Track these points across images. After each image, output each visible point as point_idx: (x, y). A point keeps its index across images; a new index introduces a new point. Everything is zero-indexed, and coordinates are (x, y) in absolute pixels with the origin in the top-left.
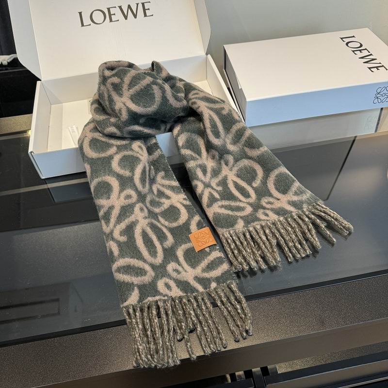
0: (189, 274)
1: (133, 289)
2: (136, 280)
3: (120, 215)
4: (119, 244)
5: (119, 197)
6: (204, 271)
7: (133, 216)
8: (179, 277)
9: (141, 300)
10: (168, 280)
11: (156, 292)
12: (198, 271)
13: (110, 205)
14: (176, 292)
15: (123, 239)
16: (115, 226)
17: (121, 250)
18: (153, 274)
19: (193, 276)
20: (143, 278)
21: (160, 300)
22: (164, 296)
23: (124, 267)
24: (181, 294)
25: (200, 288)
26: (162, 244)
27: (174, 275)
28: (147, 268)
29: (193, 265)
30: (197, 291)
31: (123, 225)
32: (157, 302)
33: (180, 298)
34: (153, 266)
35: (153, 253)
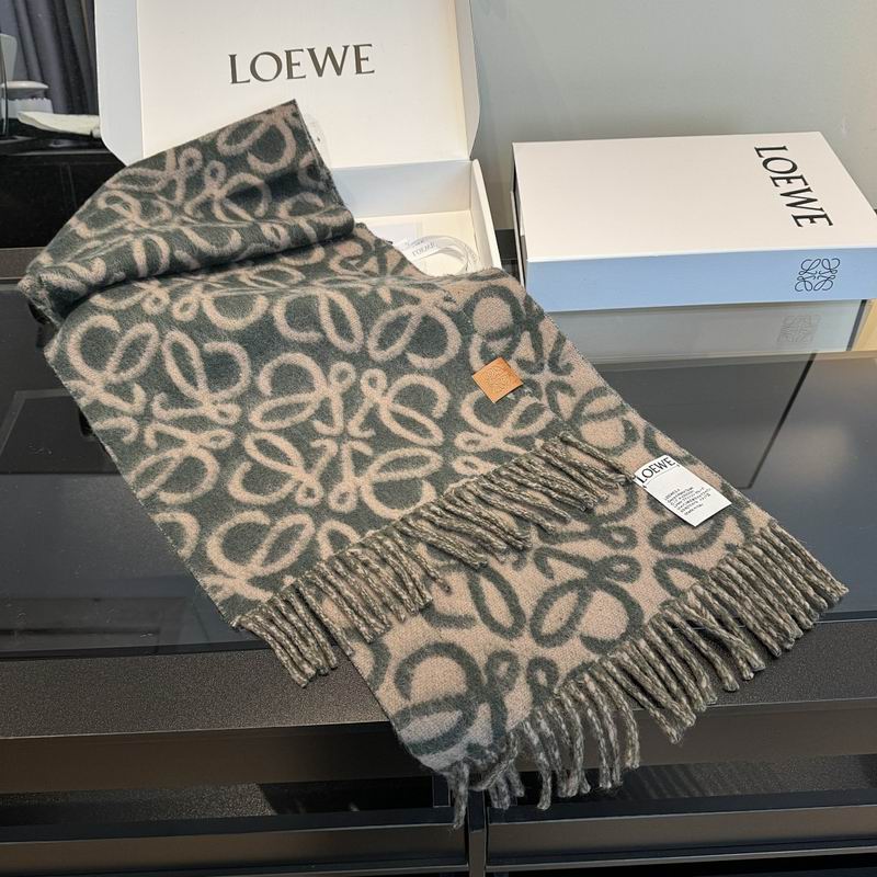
0: (494, 437)
1: (421, 484)
2: (419, 472)
3: (346, 406)
4: (366, 441)
5: (328, 382)
6: (515, 427)
7: (366, 400)
8: (479, 449)
9: (439, 492)
10: (465, 458)
11: (456, 477)
12: (508, 427)
13: (322, 398)
14: (486, 467)
15: (369, 433)
16: (346, 423)
17: (374, 446)
18: (440, 457)
19: (502, 437)
20: (427, 466)
21: (468, 483)
22: (471, 477)
23: (392, 462)
24: (493, 467)
25: (521, 451)
26: (430, 417)
27: (471, 448)
28: (428, 453)
29: (497, 424)
30: (517, 455)
31: (359, 418)
32: (464, 487)
33: (496, 472)
34: (433, 448)
35: (425, 432)
